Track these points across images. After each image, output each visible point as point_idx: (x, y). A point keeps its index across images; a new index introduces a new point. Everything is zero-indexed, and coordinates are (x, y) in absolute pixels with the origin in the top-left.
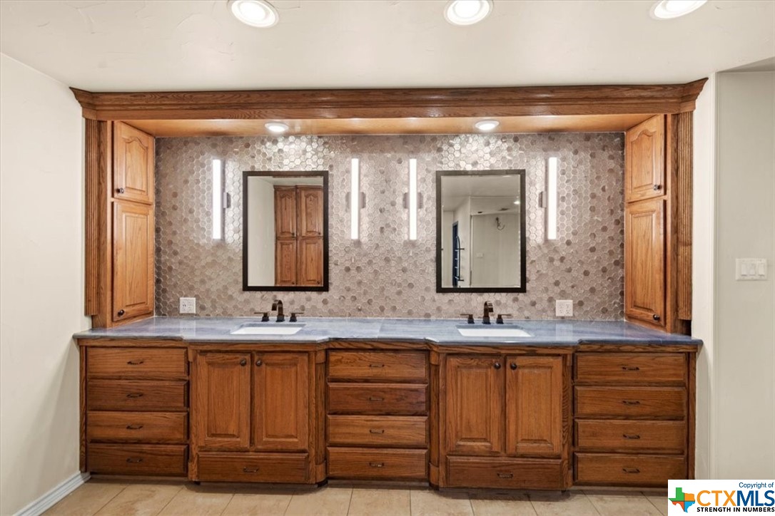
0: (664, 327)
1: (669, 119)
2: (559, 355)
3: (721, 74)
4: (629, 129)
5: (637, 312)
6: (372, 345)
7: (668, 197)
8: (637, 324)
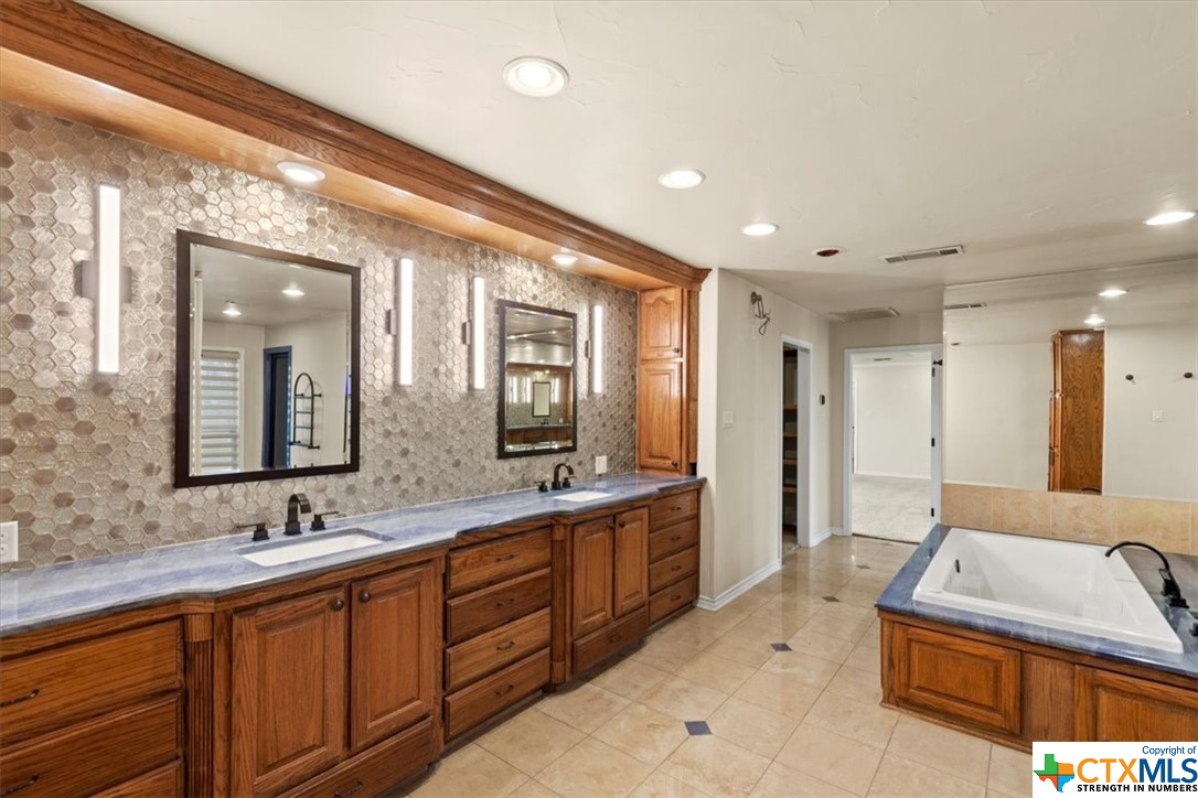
0: (679, 471)
1: (685, 293)
2: (643, 507)
3: (722, 271)
4: (644, 291)
5: (653, 461)
6: (499, 532)
7: (684, 360)
8: (651, 472)
